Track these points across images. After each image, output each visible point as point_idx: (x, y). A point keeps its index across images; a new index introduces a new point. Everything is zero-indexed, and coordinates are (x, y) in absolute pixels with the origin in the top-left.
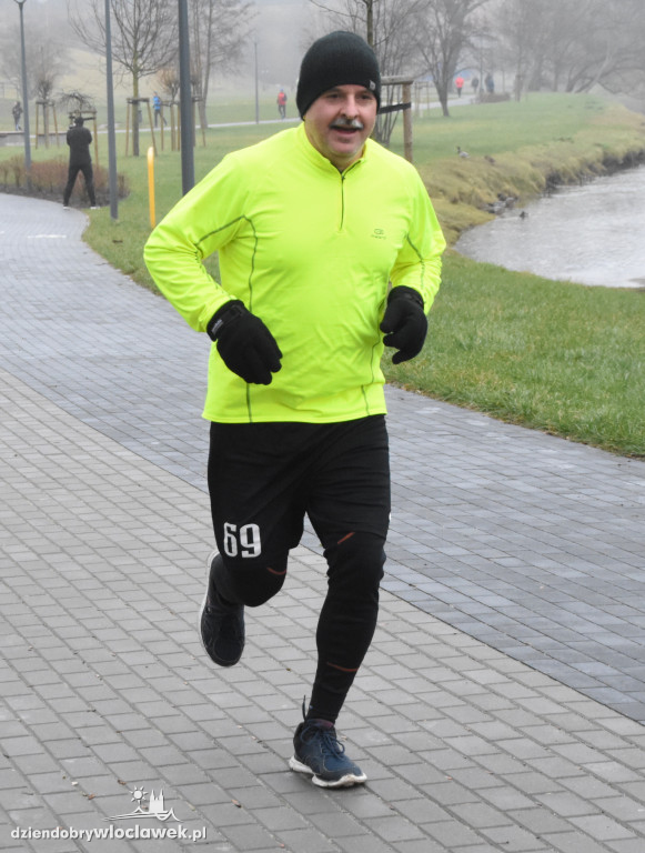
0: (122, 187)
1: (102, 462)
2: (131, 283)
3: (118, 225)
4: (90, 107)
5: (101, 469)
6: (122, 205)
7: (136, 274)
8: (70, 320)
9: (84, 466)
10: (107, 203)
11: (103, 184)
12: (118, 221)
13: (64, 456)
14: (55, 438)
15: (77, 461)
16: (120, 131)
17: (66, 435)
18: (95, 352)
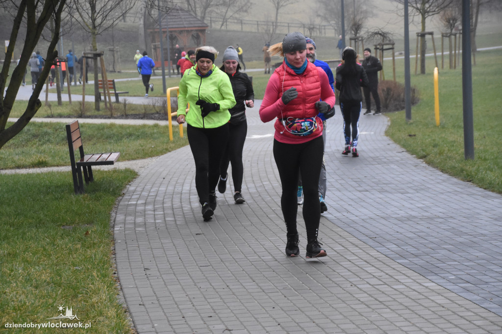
0: (414, 96)
1: (414, 290)
2: (424, 164)
3: (411, 124)
4: (390, 40)
5: (413, 295)
6: (413, 110)
7: (428, 158)
8: (382, 191)
9: (402, 293)
10: (403, 108)
11: (399, 96)
12: (411, 121)
13: (386, 286)
14: (378, 274)
15: (395, 289)
16: (412, 57)
17: (387, 272)
18: (402, 213)
